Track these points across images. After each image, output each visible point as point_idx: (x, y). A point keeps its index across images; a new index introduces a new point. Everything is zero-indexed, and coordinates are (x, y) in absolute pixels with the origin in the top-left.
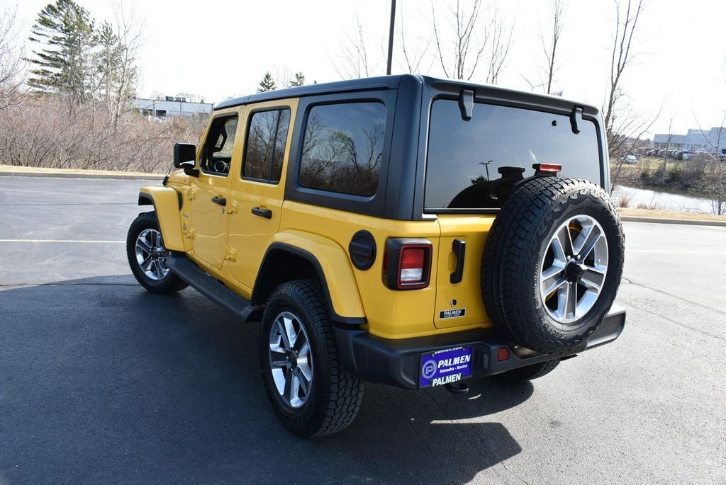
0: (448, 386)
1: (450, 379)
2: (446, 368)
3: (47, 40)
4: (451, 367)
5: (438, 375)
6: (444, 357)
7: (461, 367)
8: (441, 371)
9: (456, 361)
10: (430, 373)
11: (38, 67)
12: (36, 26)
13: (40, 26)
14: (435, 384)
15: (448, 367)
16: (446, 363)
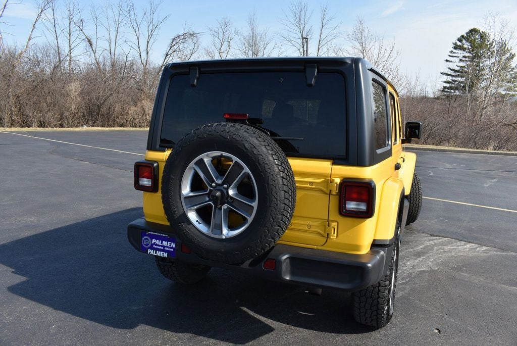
0: (157, 257)
1: (159, 254)
2: (157, 245)
3: (457, 60)
4: (162, 246)
5: (152, 248)
6: (157, 238)
7: (168, 249)
8: (154, 246)
9: (165, 243)
10: (147, 245)
11: (449, 79)
12: (451, 52)
13: (454, 51)
14: (150, 253)
15: (159, 246)
16: (158, 242)
